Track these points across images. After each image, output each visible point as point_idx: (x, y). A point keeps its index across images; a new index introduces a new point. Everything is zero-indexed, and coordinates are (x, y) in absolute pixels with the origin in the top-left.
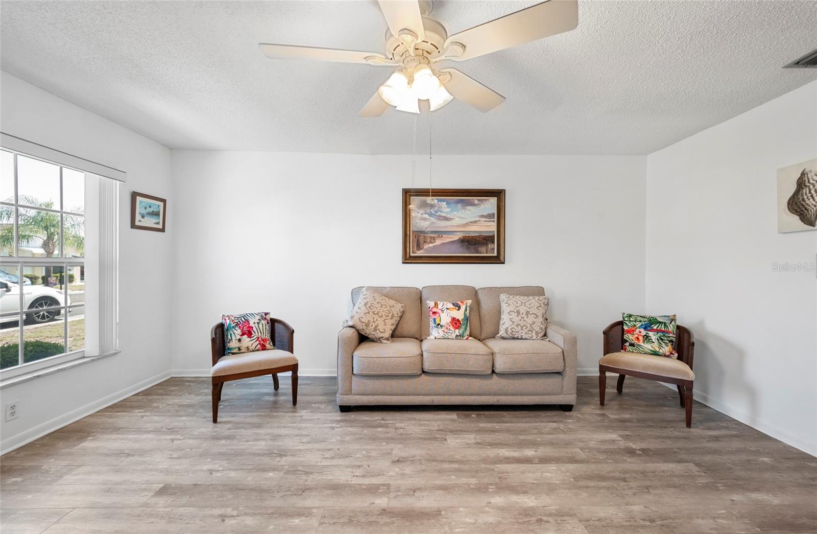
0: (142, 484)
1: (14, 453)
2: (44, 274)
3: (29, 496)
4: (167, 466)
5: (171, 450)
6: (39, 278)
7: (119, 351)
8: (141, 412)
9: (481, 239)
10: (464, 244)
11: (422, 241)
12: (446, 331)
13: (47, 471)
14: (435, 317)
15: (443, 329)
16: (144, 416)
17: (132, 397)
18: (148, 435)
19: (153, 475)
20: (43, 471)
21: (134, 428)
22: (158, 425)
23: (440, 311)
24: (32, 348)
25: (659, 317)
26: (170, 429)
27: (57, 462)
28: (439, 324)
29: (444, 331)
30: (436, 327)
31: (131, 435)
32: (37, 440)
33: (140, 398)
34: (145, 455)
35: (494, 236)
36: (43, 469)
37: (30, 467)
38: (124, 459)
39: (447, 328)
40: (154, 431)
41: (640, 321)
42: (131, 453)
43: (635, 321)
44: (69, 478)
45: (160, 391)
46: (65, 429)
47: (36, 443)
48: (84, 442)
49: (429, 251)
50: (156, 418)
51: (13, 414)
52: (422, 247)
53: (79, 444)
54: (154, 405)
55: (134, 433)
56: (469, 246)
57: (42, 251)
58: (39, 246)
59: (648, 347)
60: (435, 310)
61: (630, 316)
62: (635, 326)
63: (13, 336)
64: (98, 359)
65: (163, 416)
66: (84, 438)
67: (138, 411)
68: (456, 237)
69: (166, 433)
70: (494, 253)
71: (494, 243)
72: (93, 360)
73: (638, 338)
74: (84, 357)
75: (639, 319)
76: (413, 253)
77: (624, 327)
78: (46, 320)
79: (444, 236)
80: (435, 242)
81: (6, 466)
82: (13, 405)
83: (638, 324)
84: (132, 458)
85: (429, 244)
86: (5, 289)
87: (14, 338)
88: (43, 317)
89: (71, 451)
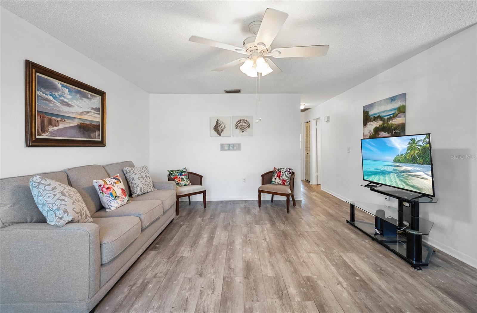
9: (92, 127)
10: (81, 130)
11: (46, 123)
12: (122, 199)
14: (111, 191)
15: (120, 199)
23: (111, 186)
25: (183, 169)
28: (116, 196)
29: (121, 200)
30: (115, 199)
35: (99, 126)
39: (122, 198)
41: (178, 172)
43: (176, 173)
49: (54, 134)
52: (47, 129)
56: (84, 132)
59: (183, 183)
60: (107, 186)
61: (173, 171)
62: (176, 175)
68: (75, 123)
70: (99, 139)
71: (99, 131)
73: (179, 180)
75: (177, 171)
76: (38, 135)
77: (172, 176)
79: (66, 120)
80: (59, 125)
83: (178, 174)
85: (53, 127)
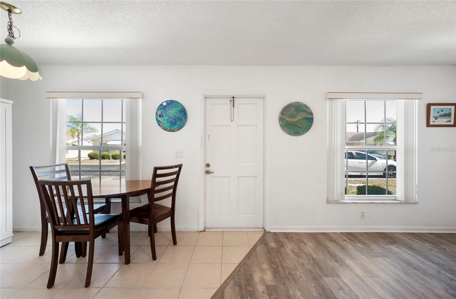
0: (419, 293)
1: (363, 233)
2: (394, 155)
3: (363, 257)
4: (442, 295)
5: (448, 285)
6: (392, 156)
7: (418, 202)
8: (431, 246)
13: (372, 250)
16: (433, 250)
17: (427, 234)
18: (432, 264)
19: (429, 293)
20: (371, 249)
21: (423, 254)
22: (442, 262)
24: (375, 189)
26: (451, 270)
27: (377, 248)
31: (419, 256)
32: (372, 233)
33: (432, 237)
34: (426, 276)
36: (371, 248)
37: (367, 243)
38: (411, 269)
40: (437, 264)
42: (417, 268)
44: (380, 259)
45: (450, 239)
46: (385, 234)
47: (372, 234)
48: (392, 245)
50: (441, 256)
51: (363, 216)
53: (390, 245)
54: (442, 246)
55: (422, 257)
57: (393, 143)
58: (392, 141)
63: (377, 182)
64: (404, 203)
65: (448, 257)
66: (392, 243)
67: (428, 244)
69: (447, 271)
72: (401, 203)
74: (396, 200)
78: (392, 177)
81: (359, 238)
82: (363, 212)
84: (417, 272)
86: (375, 161)
87: (377, 183)
88: (391, 175)
89: (385, 246)
